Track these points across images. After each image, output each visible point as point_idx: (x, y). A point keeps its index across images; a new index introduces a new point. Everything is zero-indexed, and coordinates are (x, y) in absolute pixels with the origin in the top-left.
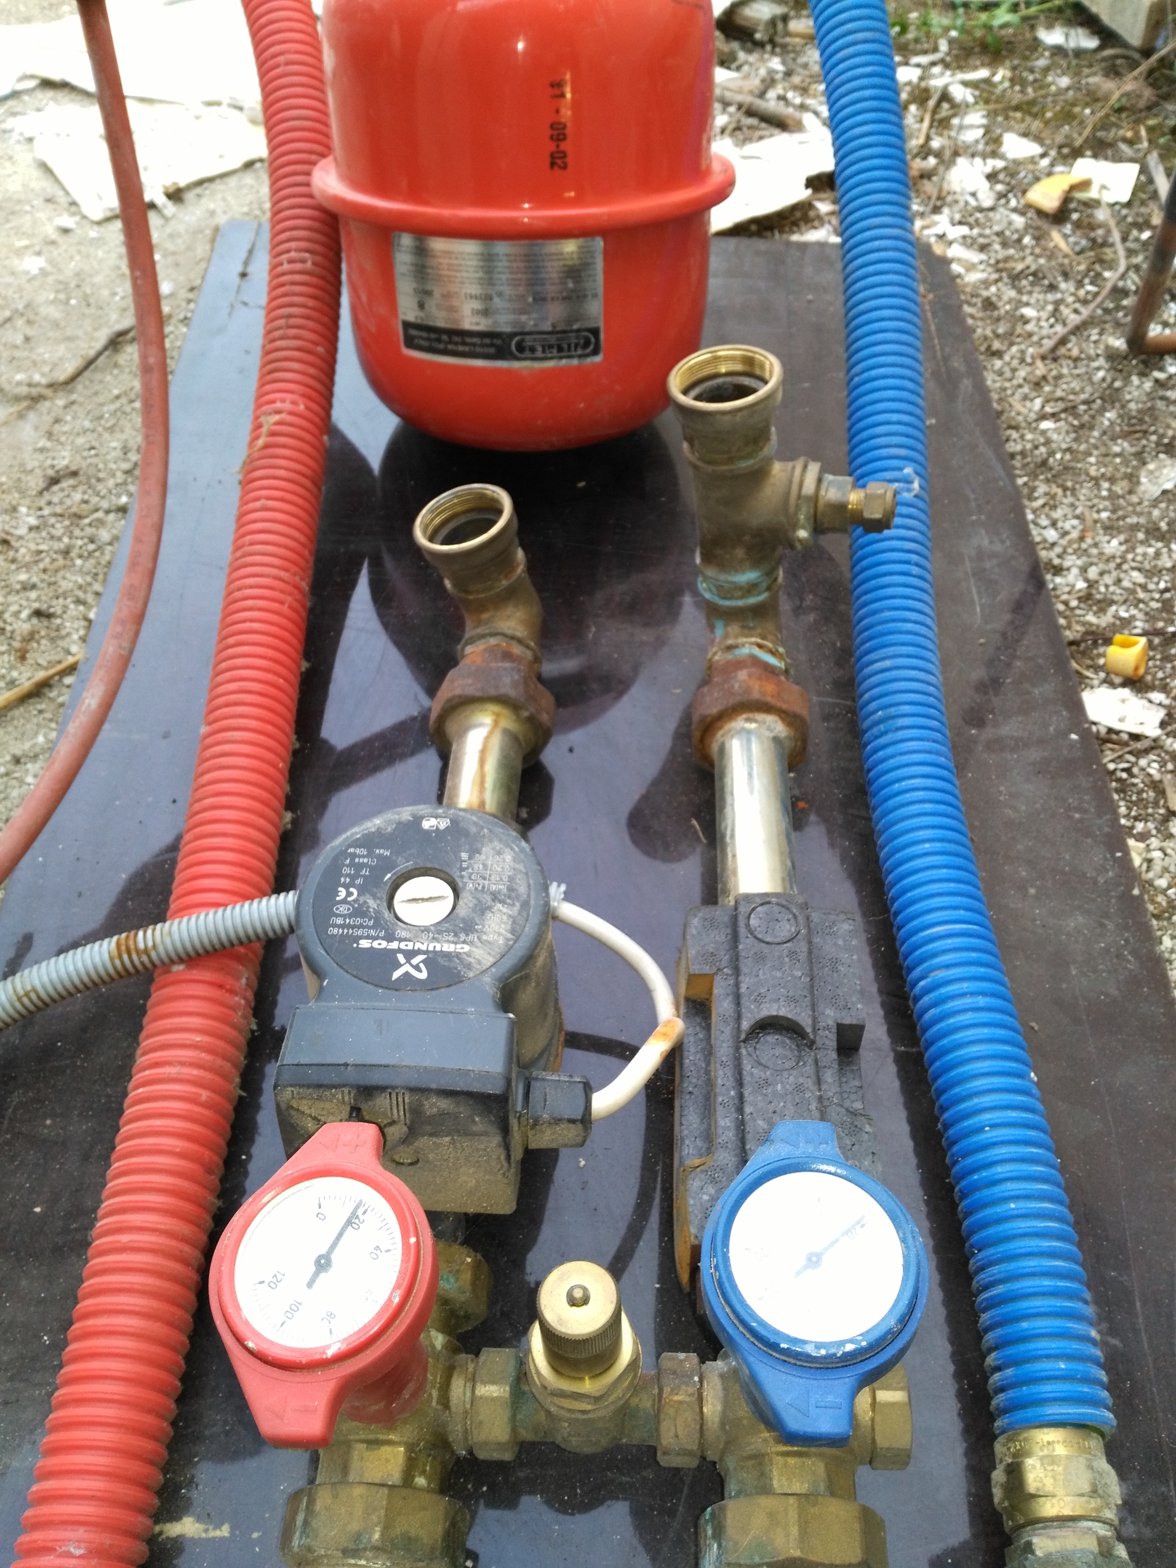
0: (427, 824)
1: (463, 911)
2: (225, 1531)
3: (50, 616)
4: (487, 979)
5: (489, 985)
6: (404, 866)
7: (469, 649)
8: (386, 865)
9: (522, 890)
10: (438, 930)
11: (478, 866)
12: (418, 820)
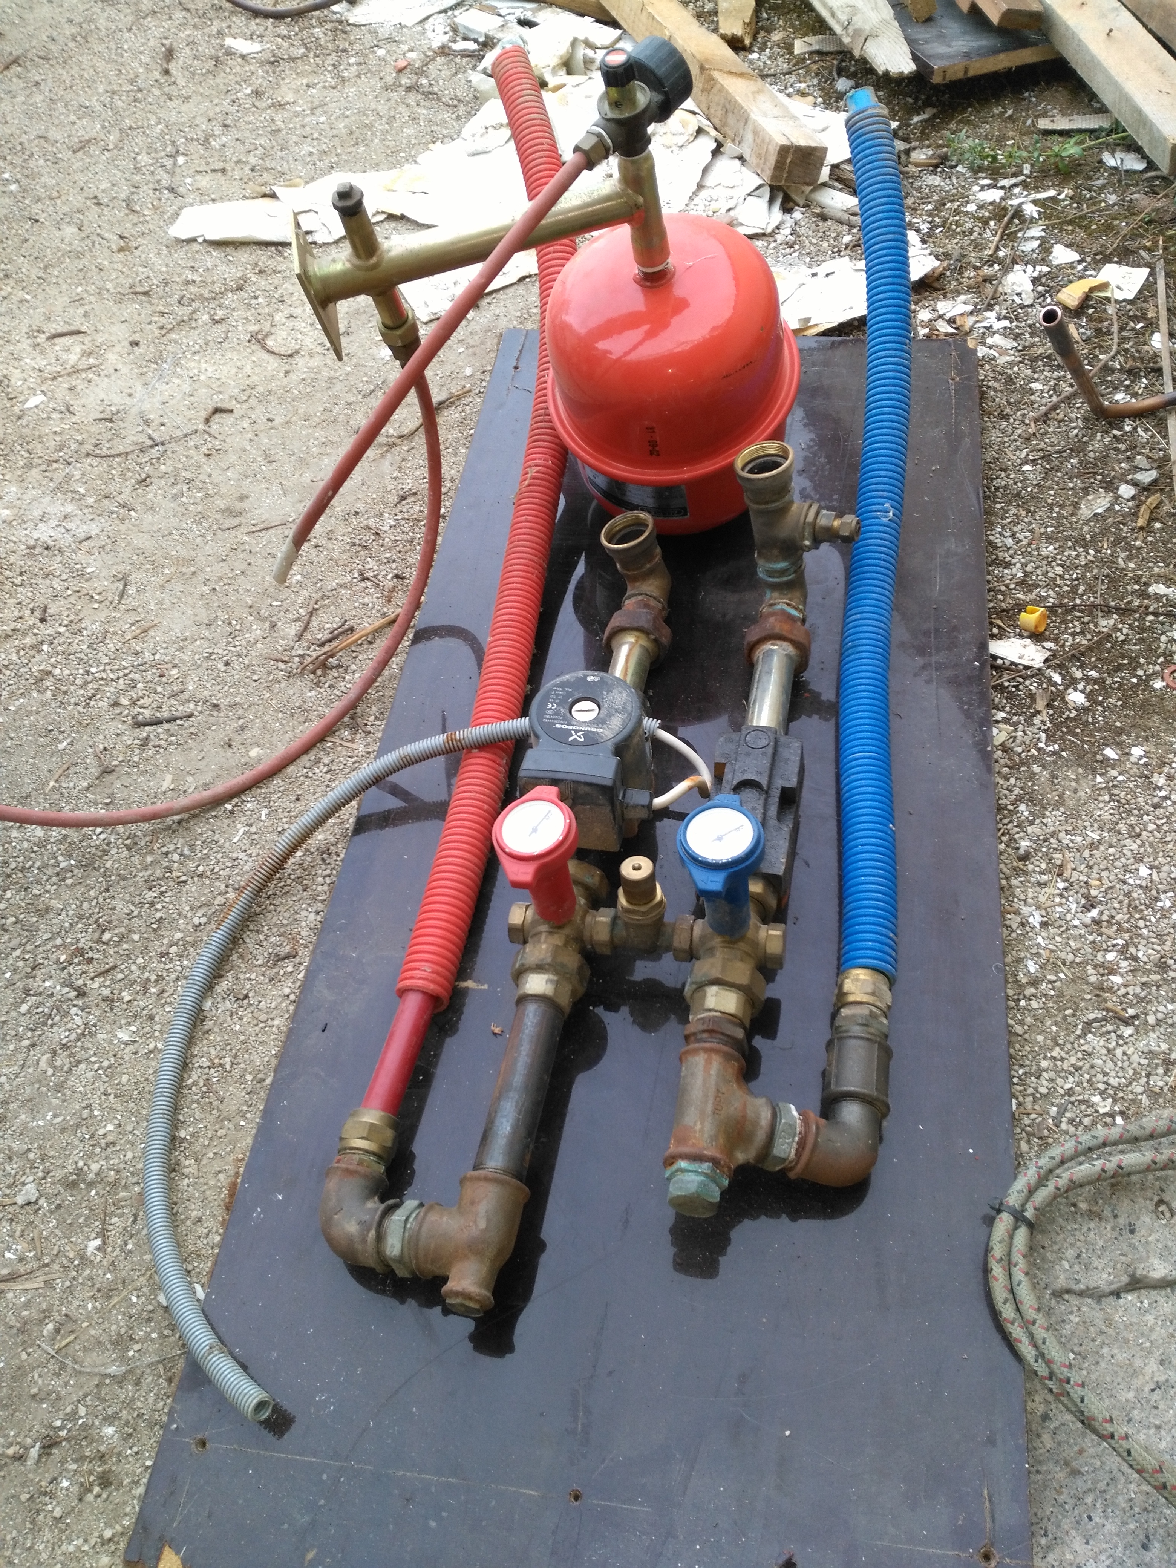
0: (589, 679)
1: (601, 716)
2: (486, 987)
3: (403, 578)
4: (609, 743)
5: (610, 745)
6: (578, 695)
7: (627, 602)
8: (569, 695)
9: (629, 708)
10: (590, 723)
11: (610, 698)
12: (586, 676)
